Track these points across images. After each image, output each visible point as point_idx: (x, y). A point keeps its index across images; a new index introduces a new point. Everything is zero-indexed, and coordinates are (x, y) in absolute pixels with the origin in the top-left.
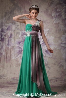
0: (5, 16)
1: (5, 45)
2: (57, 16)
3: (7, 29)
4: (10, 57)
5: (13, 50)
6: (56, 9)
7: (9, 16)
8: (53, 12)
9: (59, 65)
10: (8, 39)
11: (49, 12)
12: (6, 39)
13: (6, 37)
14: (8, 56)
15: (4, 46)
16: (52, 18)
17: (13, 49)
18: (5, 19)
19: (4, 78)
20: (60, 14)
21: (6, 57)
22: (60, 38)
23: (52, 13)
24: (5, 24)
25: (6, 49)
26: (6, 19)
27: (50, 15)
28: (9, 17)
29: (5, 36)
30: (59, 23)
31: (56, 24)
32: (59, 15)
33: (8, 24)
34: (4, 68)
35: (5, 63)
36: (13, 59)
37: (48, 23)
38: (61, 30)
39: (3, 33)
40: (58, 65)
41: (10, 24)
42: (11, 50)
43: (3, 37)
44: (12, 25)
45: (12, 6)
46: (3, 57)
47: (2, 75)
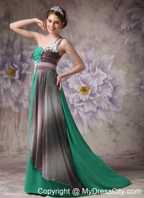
2: (131, 29)
3: (31, 55)
6: (130, 15)
8: (123, 20)
9: (137, 127)
11: (116, 21)
12: (30, 76)
13: (30, 73)
15: (27, 89)
16: (122, 32)
20: (138, 24)
22: (138, 74)
23: (121, 23)
24: (27, 46)
25: (29, 96)
27: (118, 27)
29: (28, 69)
30: (135, 43)
31: (129, 44)
32: (135, 28)
33: (33, 47)
34: (26, 133)
37: (113, 42)
38: (140, 57)
39: (24, 65)
40: (134, 127)
43: (23, 72)
45: (42, 10)
46: (23, 112)
47: (23, 148)
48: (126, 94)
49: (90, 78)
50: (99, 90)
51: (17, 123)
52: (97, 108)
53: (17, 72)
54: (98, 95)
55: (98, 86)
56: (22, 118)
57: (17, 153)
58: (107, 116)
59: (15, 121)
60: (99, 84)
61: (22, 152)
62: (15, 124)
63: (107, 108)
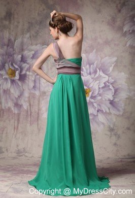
0: (28, 30)
1: (29, 89)
2: (133, 31)
3: (32, 55)
4: (38, 114)
5: (43, 99)
6: (133, 17)
7: (38, 31)
8: (126, 22)
10: (34, 76)
11: (118, 23)
12: (30, 77)
13: (31, 73)
14: (33, 111)
15: (27, 90)
16: (124, 35)
17: (45, 97)
18: (28, 35)
19: (26, 154)
21: (29, 113)
23: (124, 25)
25: (29, 97)
26: (30, 37)
27: (120, 29)
28: (36, 33)
29: (29, 69)
31: (131, 47)
33: (34, 47)
34: (25, 135)
35: (28, 125)
36: (43, 117)
37: (115, 45)
39: (24, 65)
41: (38, 47)
42: (41, 99)
43: (24, 72)
44: (43, 48)
45: (44, 10)
46: (23, 114)
47: (22, 150)
48: (127, 97)
49: (91, 80)
50: (100, 93)
51: (16, 124)
52: (98, 111)
53: (17, 73)
54: (99, 98)
55: (99, 88)
56: (21, 120)
57: (17, 155)
58: (108, 120)
59: (14, 123)
60: (100, 87)
61: (21, 154)
62: (14, 125)
63: (108, 111)
